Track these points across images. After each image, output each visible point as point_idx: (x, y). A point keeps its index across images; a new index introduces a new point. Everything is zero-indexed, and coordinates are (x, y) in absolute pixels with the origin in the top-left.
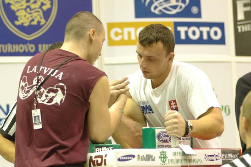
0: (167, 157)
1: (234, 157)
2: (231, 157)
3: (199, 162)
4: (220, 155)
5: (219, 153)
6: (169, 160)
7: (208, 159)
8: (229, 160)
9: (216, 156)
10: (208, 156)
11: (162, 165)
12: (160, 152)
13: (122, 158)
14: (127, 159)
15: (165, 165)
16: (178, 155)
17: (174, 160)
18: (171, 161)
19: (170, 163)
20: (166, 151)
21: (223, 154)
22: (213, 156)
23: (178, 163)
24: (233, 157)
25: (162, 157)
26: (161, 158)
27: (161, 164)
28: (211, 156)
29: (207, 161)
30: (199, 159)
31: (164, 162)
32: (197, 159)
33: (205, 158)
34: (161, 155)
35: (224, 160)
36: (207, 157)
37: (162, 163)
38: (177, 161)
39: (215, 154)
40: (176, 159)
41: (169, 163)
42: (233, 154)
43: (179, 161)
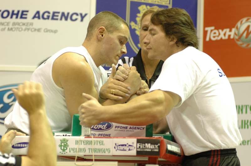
0: (68, 146)
1: (153, 148)
2: (149, 148)
3: (107, 152)
4: (135, 145)
5: (133, 143)
6: (71, 149)
7: (119, 149)
8: (146, 150)
9: (130, 146)
10: (119, 145)
11: (62, 153)
12: (61, 140)
13: (17, 145)
14: (22, 146)
15: (65, 153)
16: (81, 144)
17: (76, 149)
18: (73, 150)
19: (72, 151)
20: (67, 139)
21: (138, 144)
22: (126, 145)
23: (80, 152)
24: (151, 147)
25: (63, 146)
26: (61, 146)
27: (60, 152)
28: (123, 145)
29: (117, 150)
30: (107, 149)
31: (64, 150)
32: (105, 149)
33: (115, 148)
34: (61, 143)
35: (139, 150)
36: (117, 146)
37: (62, 152)
38: (80, 150)
39: (127, 144)
40: (79, 149)
41: (70, 152)
42: (151, 144)
43: (83, 150)
